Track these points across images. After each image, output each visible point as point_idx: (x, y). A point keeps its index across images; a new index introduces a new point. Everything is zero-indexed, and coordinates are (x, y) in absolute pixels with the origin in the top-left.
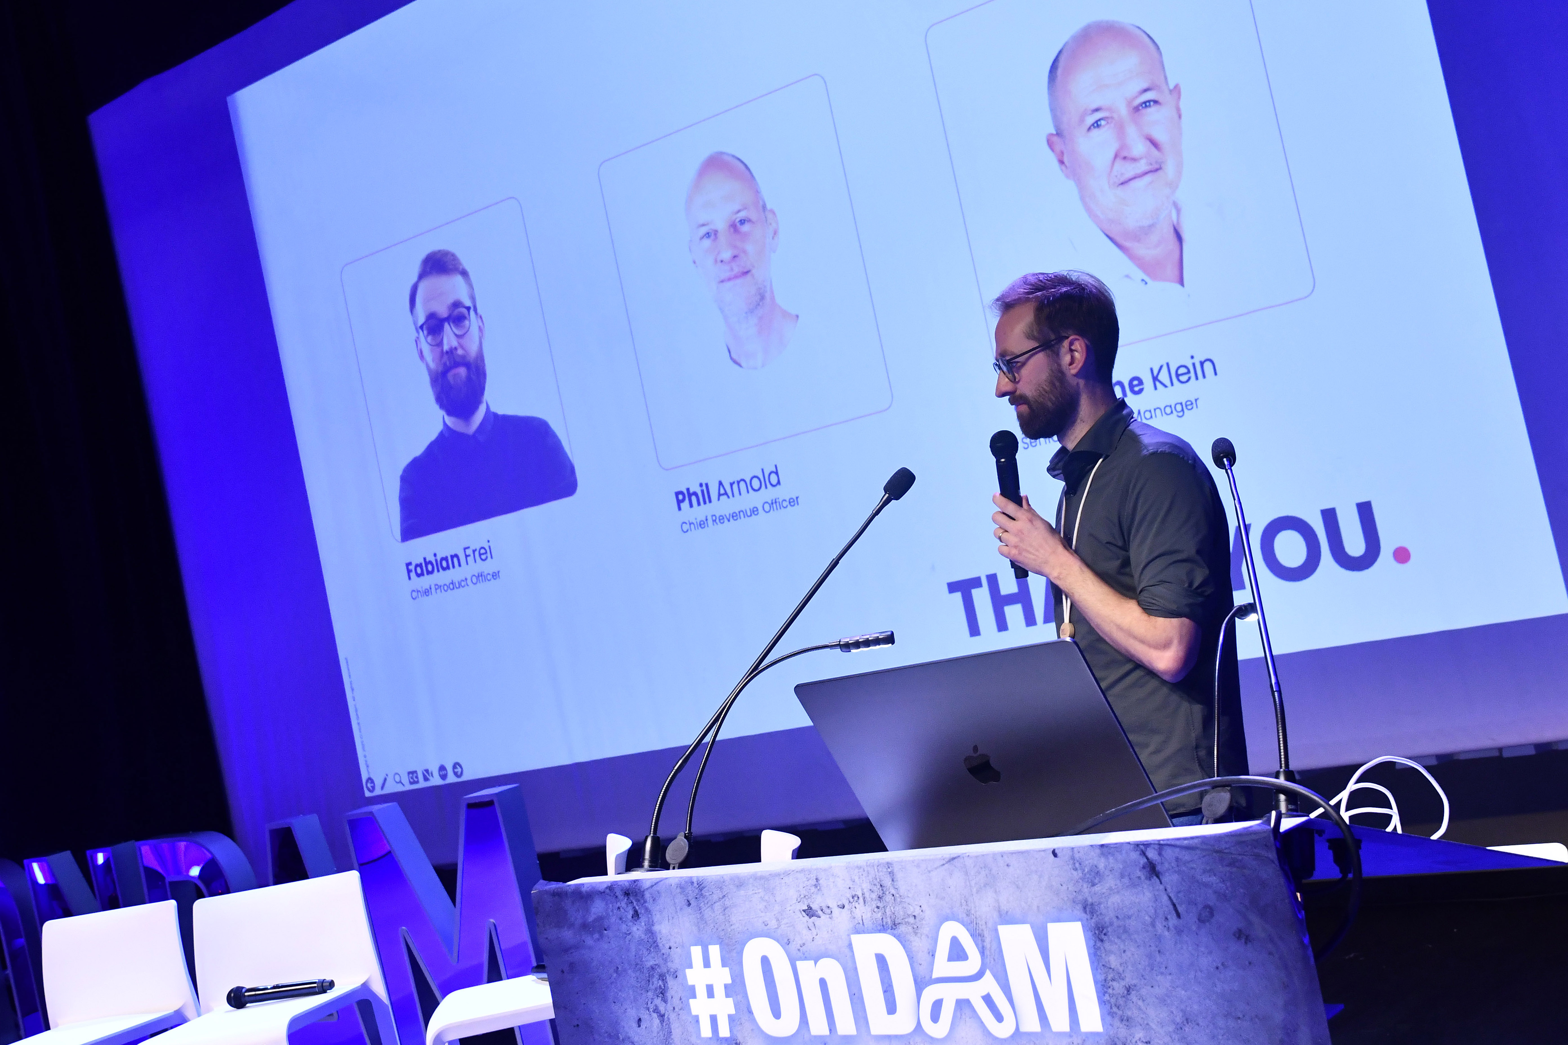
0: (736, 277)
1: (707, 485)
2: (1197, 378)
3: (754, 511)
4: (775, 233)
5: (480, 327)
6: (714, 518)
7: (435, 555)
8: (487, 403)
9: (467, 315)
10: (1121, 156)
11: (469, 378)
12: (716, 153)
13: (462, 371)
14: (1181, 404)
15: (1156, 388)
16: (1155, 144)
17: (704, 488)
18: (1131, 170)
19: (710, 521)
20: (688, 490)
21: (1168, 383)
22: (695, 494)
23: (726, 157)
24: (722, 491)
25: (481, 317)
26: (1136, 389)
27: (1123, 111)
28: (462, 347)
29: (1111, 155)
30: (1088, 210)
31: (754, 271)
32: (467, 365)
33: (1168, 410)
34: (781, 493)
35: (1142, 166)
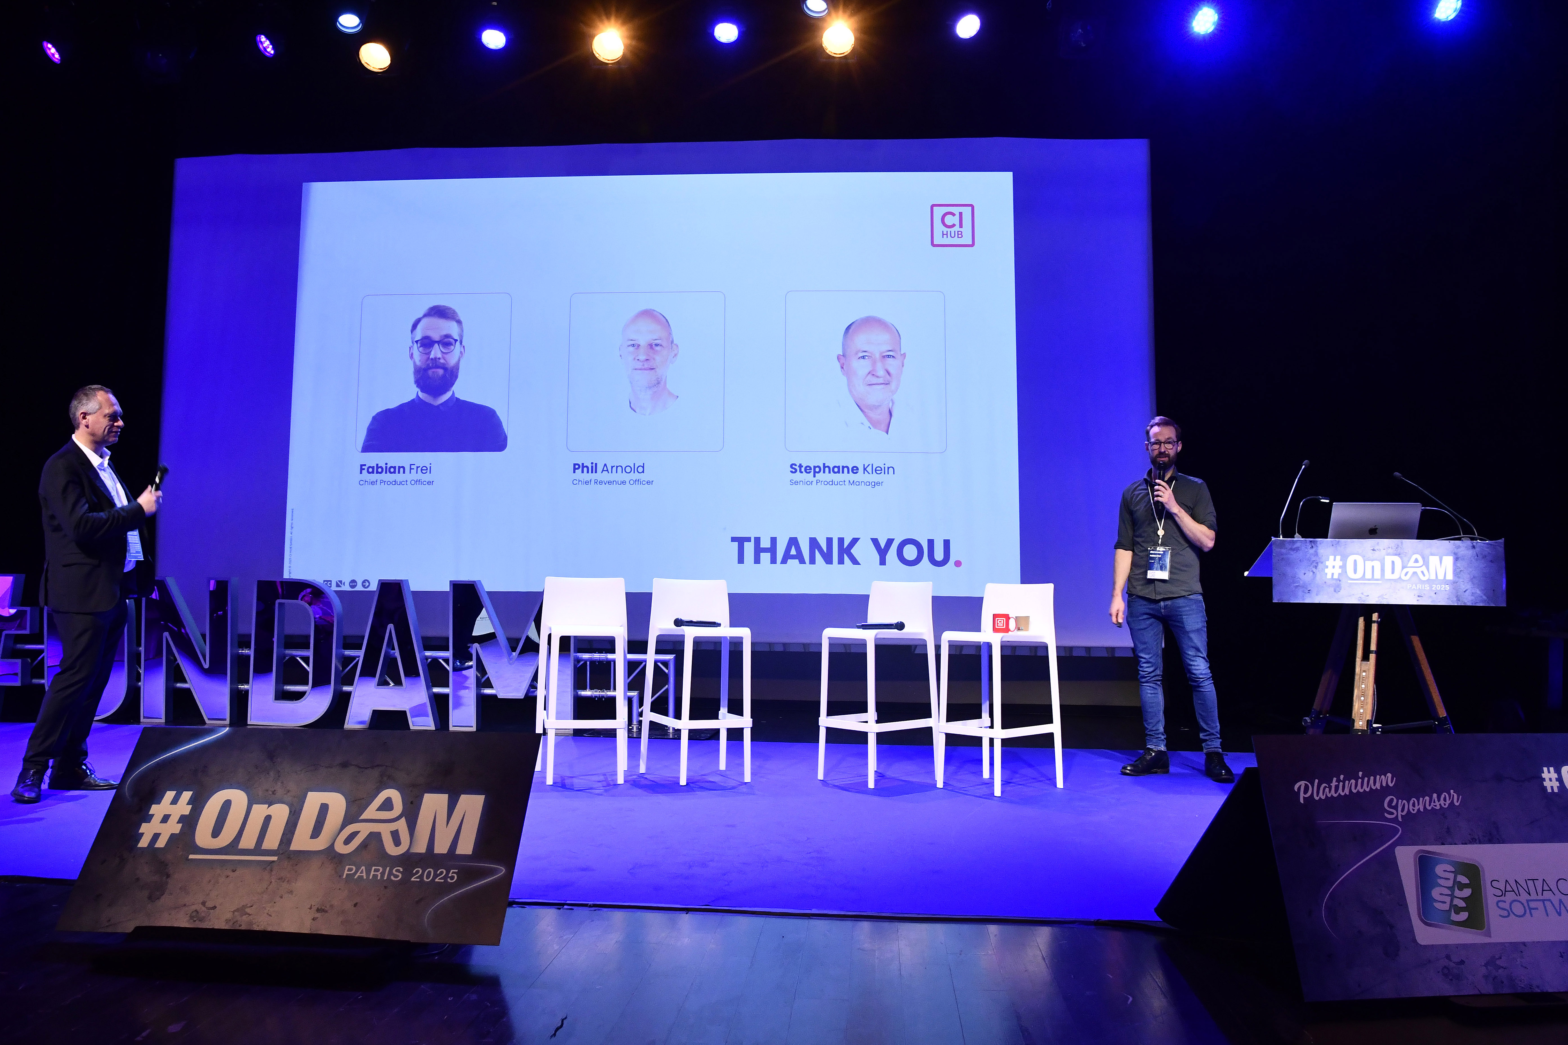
0: (645, 369)
1: (596, 464)
2: (885, 474)
3: (624, 483)
4: (676, 355)
5: (461, 352)
6: (596, 481)
7: (386, 464)
8: (453, 391)
9: (454, 344)
10: (872, 373)
11: (444, 376)
12: (651, 309)
13: (441, 372)
14: (875, 482)
15: (864, 473)
16: (889, 373)
17: (594, 465)
18: (875, 380)
19: (593, 482)
20: (583, 464)
21: (871, 472)
22: (587, 467)
23: (655, 313)
24: (605, 469)
25: (464, 347)
26: (855, 471)
27: (878, 356)
28: (444, 359)
29: (867, 371)
30: (850, 391)
31: (657, 370)
32: (445, 369)
33: (868, 484)
34: (642, 477)
35: (881, 381)
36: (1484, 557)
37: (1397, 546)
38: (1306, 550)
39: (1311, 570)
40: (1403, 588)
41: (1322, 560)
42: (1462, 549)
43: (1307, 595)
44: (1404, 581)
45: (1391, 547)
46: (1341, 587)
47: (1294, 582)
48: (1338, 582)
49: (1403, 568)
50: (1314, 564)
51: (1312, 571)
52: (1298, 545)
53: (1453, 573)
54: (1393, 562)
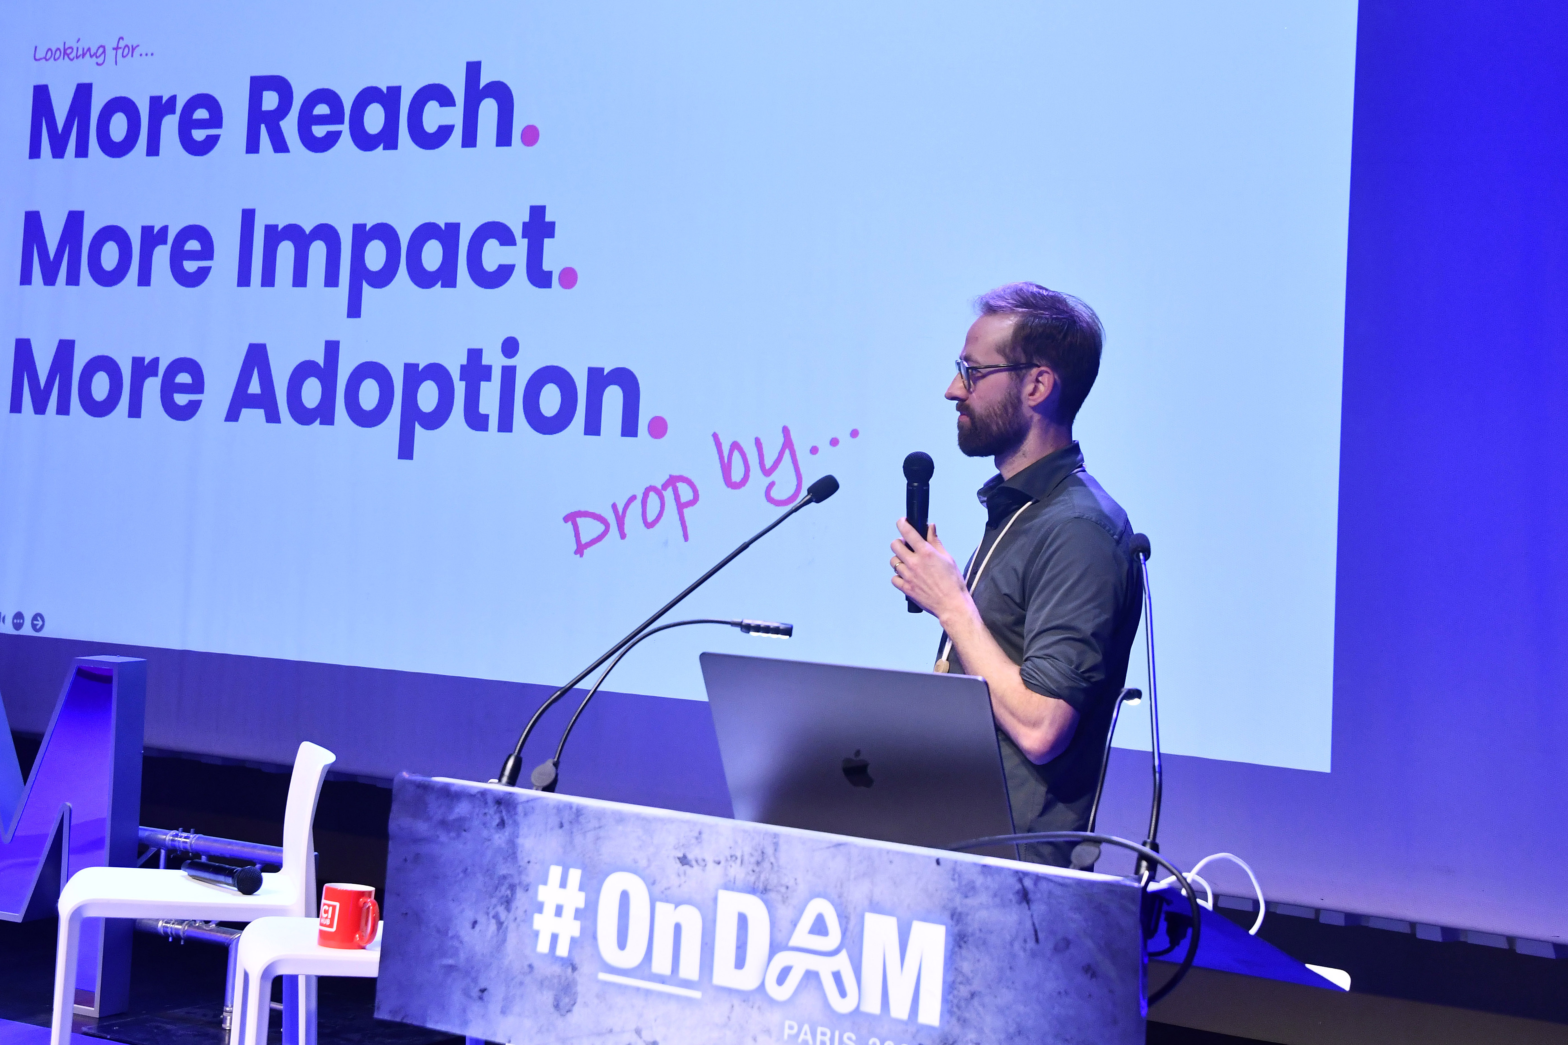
36: (1064, 945)
37: (757, 856)
38: (485, 833)
39: (492, 913)
40: (768, 1032)
41: (525, 879)
42: (983, 898)
43: (476, 1008)
44: (772, 1001)
45: (739, 855)
46: (576, 993)
47: (444, 954)
48: (570, 970)
49: (775, 948)
50: (504, 891)
51: (496, 917)
52: (462, 809)
53: (945, 1000)
54: (743, 920)
